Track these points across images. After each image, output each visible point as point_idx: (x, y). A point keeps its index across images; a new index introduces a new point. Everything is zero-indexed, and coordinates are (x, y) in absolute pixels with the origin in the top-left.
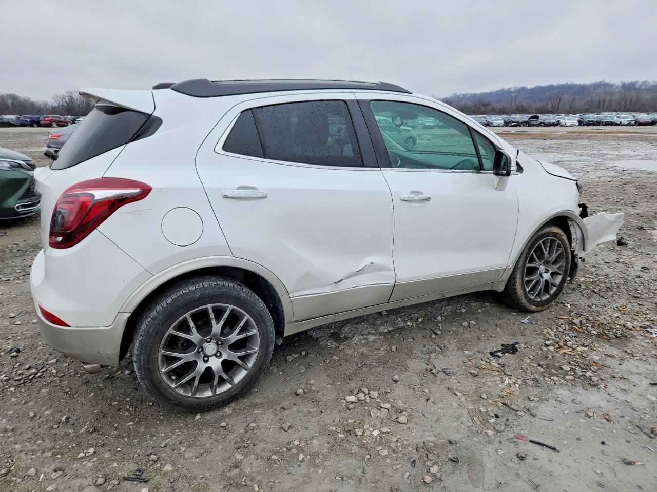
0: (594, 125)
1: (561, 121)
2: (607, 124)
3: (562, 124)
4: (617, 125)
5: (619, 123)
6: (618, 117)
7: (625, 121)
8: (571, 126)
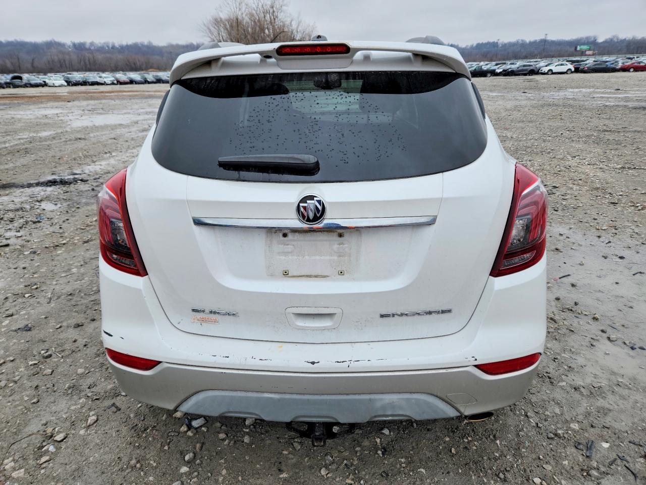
0: (82, 84)
1: (47, 81)
2: (93, 84)
3: (50, 84)
4: (102, 84)
5: (103, 82)
6: (101, 77)
7: (108, 80)
8: (59, 86)
